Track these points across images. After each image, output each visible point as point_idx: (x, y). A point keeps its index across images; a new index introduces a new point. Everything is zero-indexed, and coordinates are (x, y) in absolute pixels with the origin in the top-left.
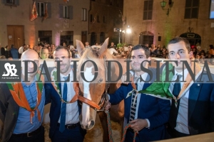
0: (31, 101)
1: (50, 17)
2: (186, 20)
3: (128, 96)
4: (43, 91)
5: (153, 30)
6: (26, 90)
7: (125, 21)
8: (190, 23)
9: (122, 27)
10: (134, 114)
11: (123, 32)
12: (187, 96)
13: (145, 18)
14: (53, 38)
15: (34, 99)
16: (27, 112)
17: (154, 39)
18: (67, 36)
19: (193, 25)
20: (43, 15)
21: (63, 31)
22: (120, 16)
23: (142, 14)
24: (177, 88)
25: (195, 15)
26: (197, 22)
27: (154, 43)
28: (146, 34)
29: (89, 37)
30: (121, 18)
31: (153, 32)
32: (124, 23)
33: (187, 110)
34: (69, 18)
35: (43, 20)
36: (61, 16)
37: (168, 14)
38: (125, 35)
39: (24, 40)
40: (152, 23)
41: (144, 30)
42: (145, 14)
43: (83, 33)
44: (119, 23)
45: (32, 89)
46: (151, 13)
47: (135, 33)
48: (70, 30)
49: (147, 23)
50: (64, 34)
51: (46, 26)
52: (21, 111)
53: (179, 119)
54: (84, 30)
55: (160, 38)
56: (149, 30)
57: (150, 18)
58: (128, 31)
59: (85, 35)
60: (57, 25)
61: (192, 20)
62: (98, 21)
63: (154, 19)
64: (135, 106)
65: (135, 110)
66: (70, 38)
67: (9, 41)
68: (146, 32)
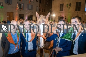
0: (15, 41)
1: (24, 9)
2: (76, 12)
3: (56, 39)
4: (20, 37)
5: (63, 15)
6: (13, 36)
7: (53, 11)
8: (77, 13)
11: (52, 15)
12: (78, 40)
13: (60, 11)
14: (25, 17)
15: (16, 40)
16: (14, 45)
17: (64, 18)
19: (78, 14)
20: (21, 8)
21: (29, 15)
22: (51, 9)
23: (59, 9)
24: (74, 36)
25: (79, 10)
26: (80, 12)
28: (61, 17)
30: (51, 10)
33: (77, 45)
34: (31, 10)
35: (21, 10)
36: (28, 9)
37: (69, 9)
38: (53, 17)
39: (13, 18)
40: (63, 12)
41: (60, 15)
42: (60, 9)
45: (15, 36)
46: (63, 9)
47: (57, 16)
48: (31, 14)
49: (61, 12)
50: (29, 16)
51: (22, 13)
52: (11, 45)
53: (74, 49)
55: (66, 18)
57: (62, 11)
58: (54, 15)
60: (26, 12)
61: (78, 11)
62: (42, 11)
63: (64, 11)
66: (31, 18)
67: (7, 18)
68: (60, 16)
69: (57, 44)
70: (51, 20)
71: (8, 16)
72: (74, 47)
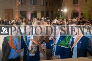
1: (25, 4)
5: (78, 10)
9: (62, 8)
10: (54, 53)
11: (63, 11)
13: (74, 4)
17: (79, 14)
18: (34, 14)
20: (22, 3)
21: (32, 11)
22: (61, 2)
27: (79, 16)
29: (45, 14)
31: (78, 11)
32: (63, 6)
34: (35, 5)
35: (22, 6)
36: (31, 4)
38: (64, 12)
39: (13, 16)
40: (78, 6)
41: (73, 10)
43: (42, 12)
44: (60, 6)
47: (69, 11)
48: (36, 10)
49: (75, 6)
50: (32, 13)
54: (43, 10)
55: (82, 14)
56: (76, 9)
57: (77, 3)
58: (65, 10)
59: (43, 13)
60: (29, 8)
62: (50, 6)
64: (54, 50)
65: (54, 52)
66: (35, 15)
67: (6, 17)
68: (75, 11)
69: (53, 51)
70: (62, 16)
71: (6, 15)
72: (73, 55)
